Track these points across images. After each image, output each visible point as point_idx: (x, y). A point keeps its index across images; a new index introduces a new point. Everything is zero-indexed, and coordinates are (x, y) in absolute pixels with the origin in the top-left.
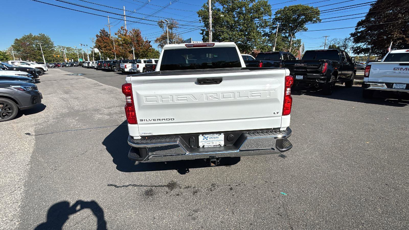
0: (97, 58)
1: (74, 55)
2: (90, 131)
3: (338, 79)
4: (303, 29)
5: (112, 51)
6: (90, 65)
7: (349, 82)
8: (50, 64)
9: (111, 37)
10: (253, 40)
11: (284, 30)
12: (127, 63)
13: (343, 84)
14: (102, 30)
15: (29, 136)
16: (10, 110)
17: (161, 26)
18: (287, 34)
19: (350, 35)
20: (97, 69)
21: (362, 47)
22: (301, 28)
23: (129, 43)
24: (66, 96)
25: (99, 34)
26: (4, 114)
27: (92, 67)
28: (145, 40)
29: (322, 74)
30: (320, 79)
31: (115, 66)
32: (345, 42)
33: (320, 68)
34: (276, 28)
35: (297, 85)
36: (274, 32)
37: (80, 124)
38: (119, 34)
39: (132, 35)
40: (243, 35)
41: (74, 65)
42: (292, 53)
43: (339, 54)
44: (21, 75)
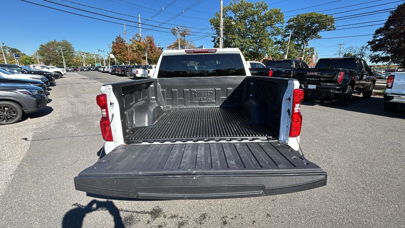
0: (113, 63)
1: (92, 60)
2: (86, 139)
3: (355, 90)
4: (317, 37)
5: (127, 57)
6: (106, 70)
7: (367, 93)
8: (69, 68)
9: (127, 44)
10: (265, 48)
11: (297, 38)
12: (140, 68)
13: (360, 95)
14: (118, 37)
15: (25, 141)
16: (14, 114)
17: (174, 34)
18: (300, 42)
19: (368, 43)
20: (111, 74)
21: (380, 56)
22: (314, 36)
23: (142, 49)
24: (75, 100)
25: (115, 41)
26: (8, 117)
27: (107, 72)
28: (158, 47)
29: (337, 84)
30: (335, 89)
31: (128, 71)
32: (362, 50)
33: (335, 78)
34: (288, 35)
35: (309, 95)
36: (286, 39)
37: (79, 130)
38: (134, 41)
39: (146, 42)
40: (255, 42)
41: (91, 69)
42: (304, 61)
43: (356, 62)
44: (35, 78)
